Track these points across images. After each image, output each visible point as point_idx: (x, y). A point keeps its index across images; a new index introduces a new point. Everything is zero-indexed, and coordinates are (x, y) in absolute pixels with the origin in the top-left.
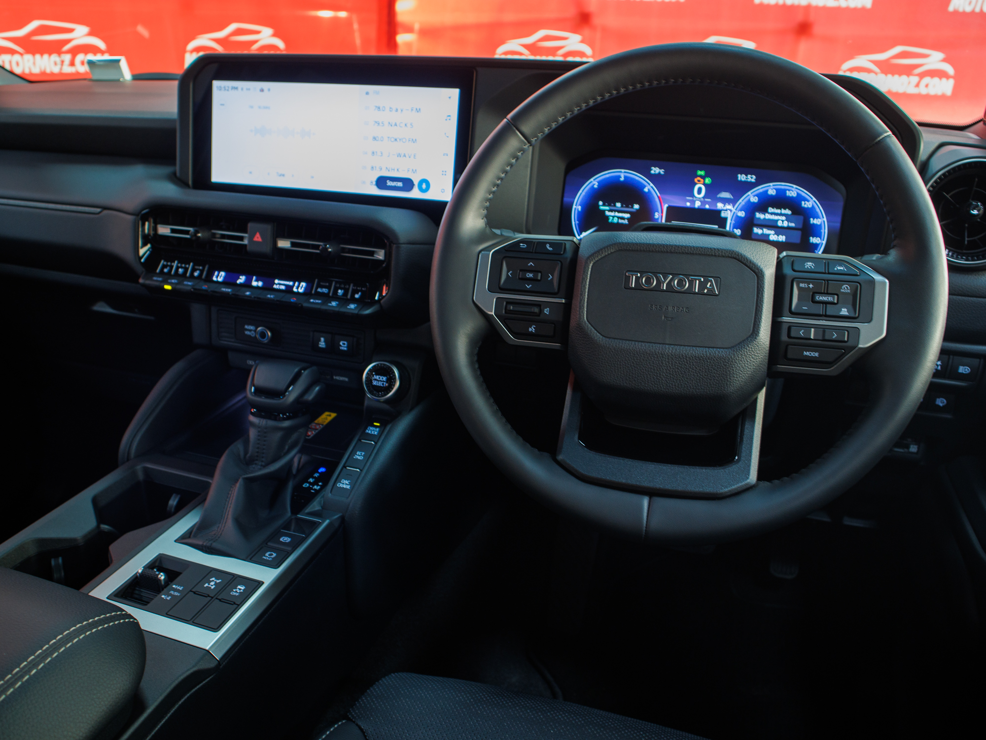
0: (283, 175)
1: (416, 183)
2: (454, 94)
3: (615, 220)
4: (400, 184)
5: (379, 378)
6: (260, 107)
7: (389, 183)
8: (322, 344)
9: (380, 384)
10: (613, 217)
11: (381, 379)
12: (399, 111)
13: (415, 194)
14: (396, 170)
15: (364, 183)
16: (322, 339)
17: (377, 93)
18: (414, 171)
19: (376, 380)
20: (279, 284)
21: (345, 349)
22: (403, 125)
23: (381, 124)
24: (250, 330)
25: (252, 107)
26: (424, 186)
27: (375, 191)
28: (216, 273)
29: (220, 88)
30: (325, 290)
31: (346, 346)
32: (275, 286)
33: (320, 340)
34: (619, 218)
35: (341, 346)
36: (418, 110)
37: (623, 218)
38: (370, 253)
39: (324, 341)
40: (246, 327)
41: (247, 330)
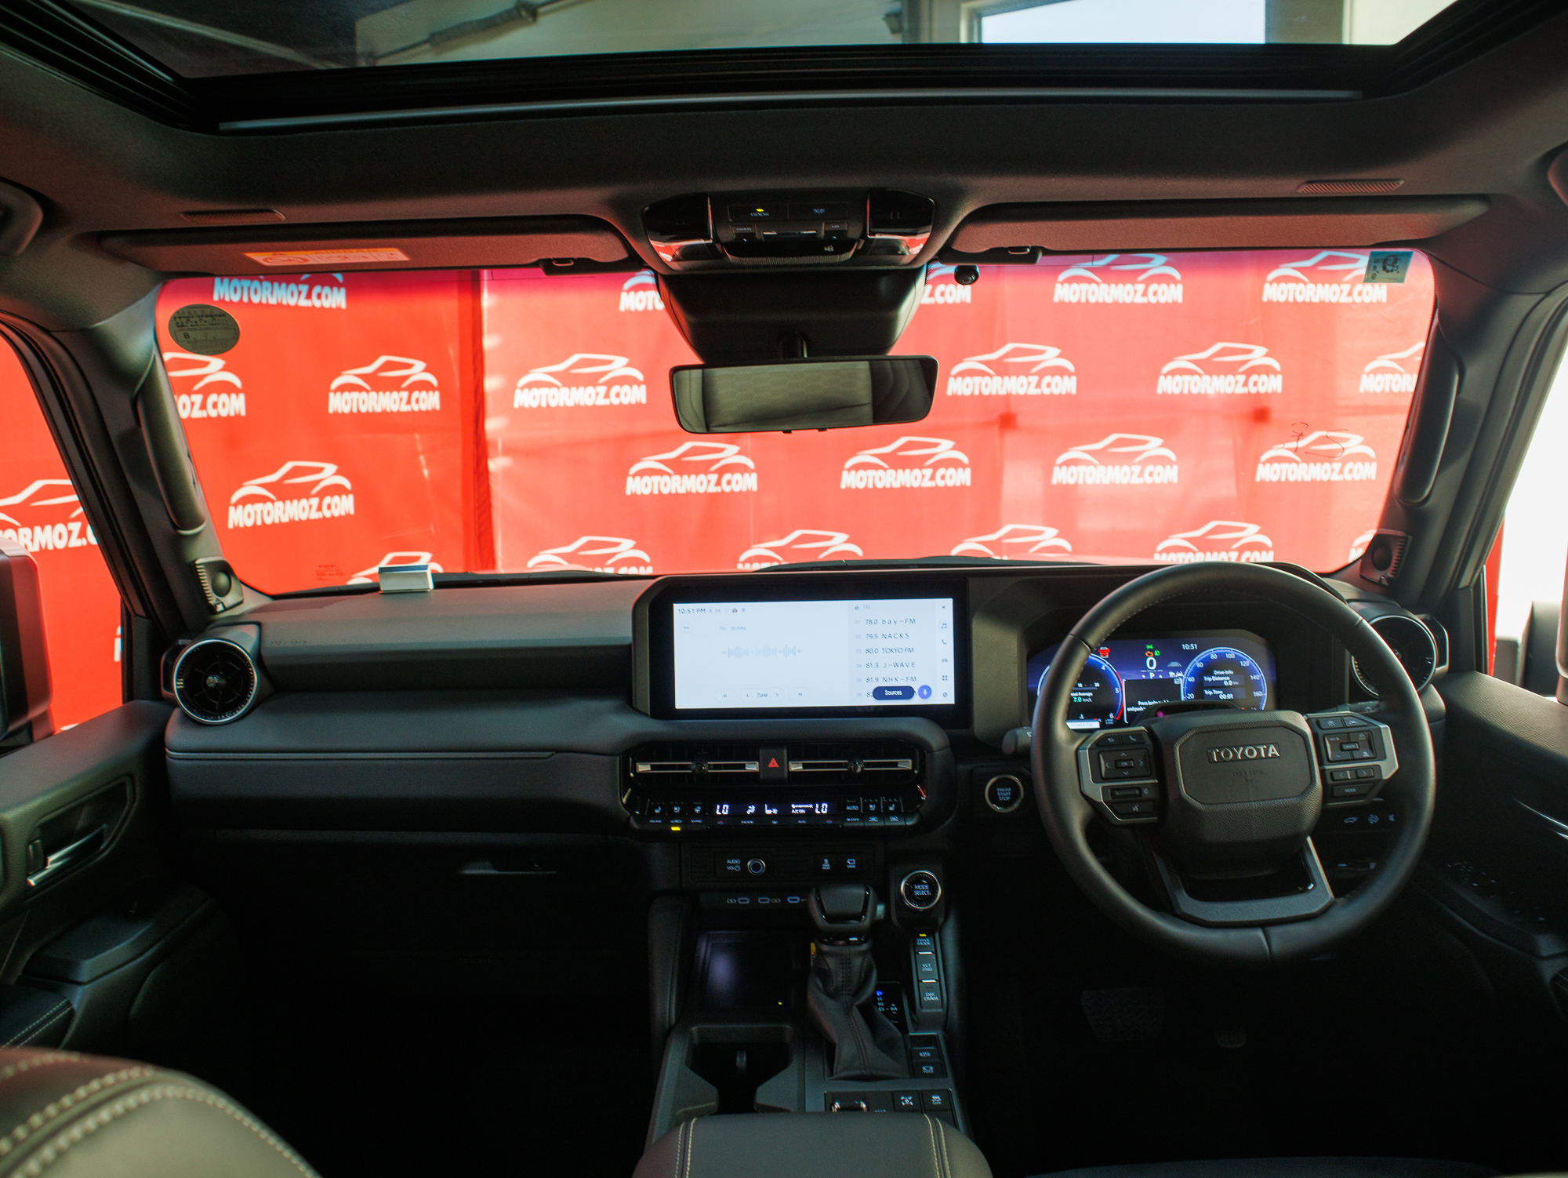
0: (766, 695)
1: (916, 690)
2: (948, 603)
3: (1080, 700)
4: (899, 693)
5: (921, 887)
6: (733, 628)
7: (887, 693)
8: (826, 866)
9: (923, 893)
10: (1077, 697)
11: (923, 888)
12: (893, 622)
13: (916, 701)
14: (894, 679)
15: (860, 695)
16: (826, 861)
17: (868, 607)
18: (914, 679)
19: (918, 891)
20: (798, 809)
21: (854, 867)
22: (898, 636)
23: (874, 636)
24: (734, 865)
25: (724, 628)
26: (925, 692)
27: (873, 702)
28: (718, 807)
29: (683, 612)
30: (855, 808)
31: (854, 863)
32: (793, 811)
33: (823, 862)
34: (1082, 697)
35: (849, 864)
36: (913, 621)
37: (1087, 697)
38: (895, 765)
39: (829, 863)
40: (729, 862)
41: (730, 865)
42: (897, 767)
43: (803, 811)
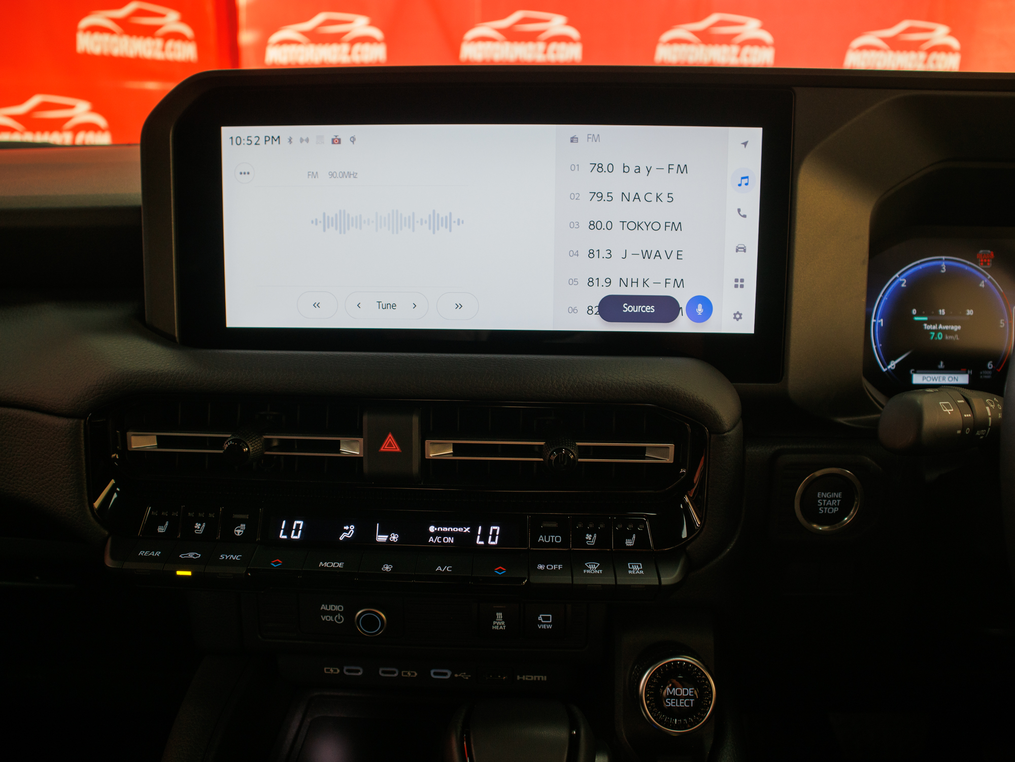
0: (393, 306)
1: (683, 304)
2: (755, 135)
3: (940, 337)
4: (650, 309)
5: (679, 692)
6: (332, 175)
7: (627, 309)
8: (499, 623)
9: (682, 703)
10: (936, 331)
11: (682, 693)
12: (644, 171)
13: (682, 325)
14: (641, 283)
15: (574, 310)
16: (499, 615)
17: (596, 138)
18: (679, 283)
19: (671, 696)
20: (440, 533)
21: (550, 627)
22: (652, 197)
23: (605, 197)
24: (332, 614)
25: (314, 175)
26: (700, 309)
27: (597, 324)
28: (285, 524)
29: (238, 141)
30: (557, 539)
32: (431, 539)
33: (495, 618)
34: (944, 332)
35: (540, 623)
36: (683, 169)
37: (950, 332)
38: (641, 452)
39: (504, 619)
40: (324, 607)
41: (325, 613)
42: (644, 458)
43: (450, 540)
